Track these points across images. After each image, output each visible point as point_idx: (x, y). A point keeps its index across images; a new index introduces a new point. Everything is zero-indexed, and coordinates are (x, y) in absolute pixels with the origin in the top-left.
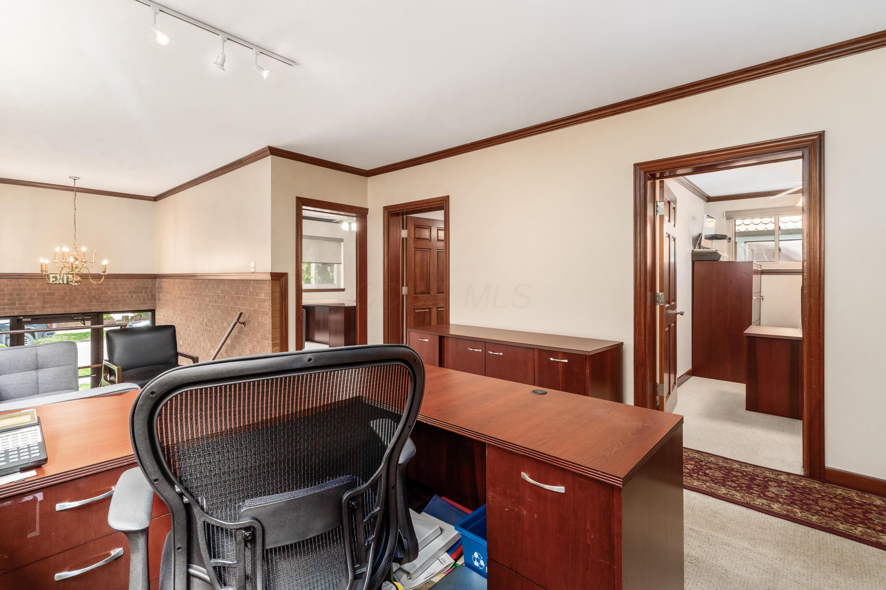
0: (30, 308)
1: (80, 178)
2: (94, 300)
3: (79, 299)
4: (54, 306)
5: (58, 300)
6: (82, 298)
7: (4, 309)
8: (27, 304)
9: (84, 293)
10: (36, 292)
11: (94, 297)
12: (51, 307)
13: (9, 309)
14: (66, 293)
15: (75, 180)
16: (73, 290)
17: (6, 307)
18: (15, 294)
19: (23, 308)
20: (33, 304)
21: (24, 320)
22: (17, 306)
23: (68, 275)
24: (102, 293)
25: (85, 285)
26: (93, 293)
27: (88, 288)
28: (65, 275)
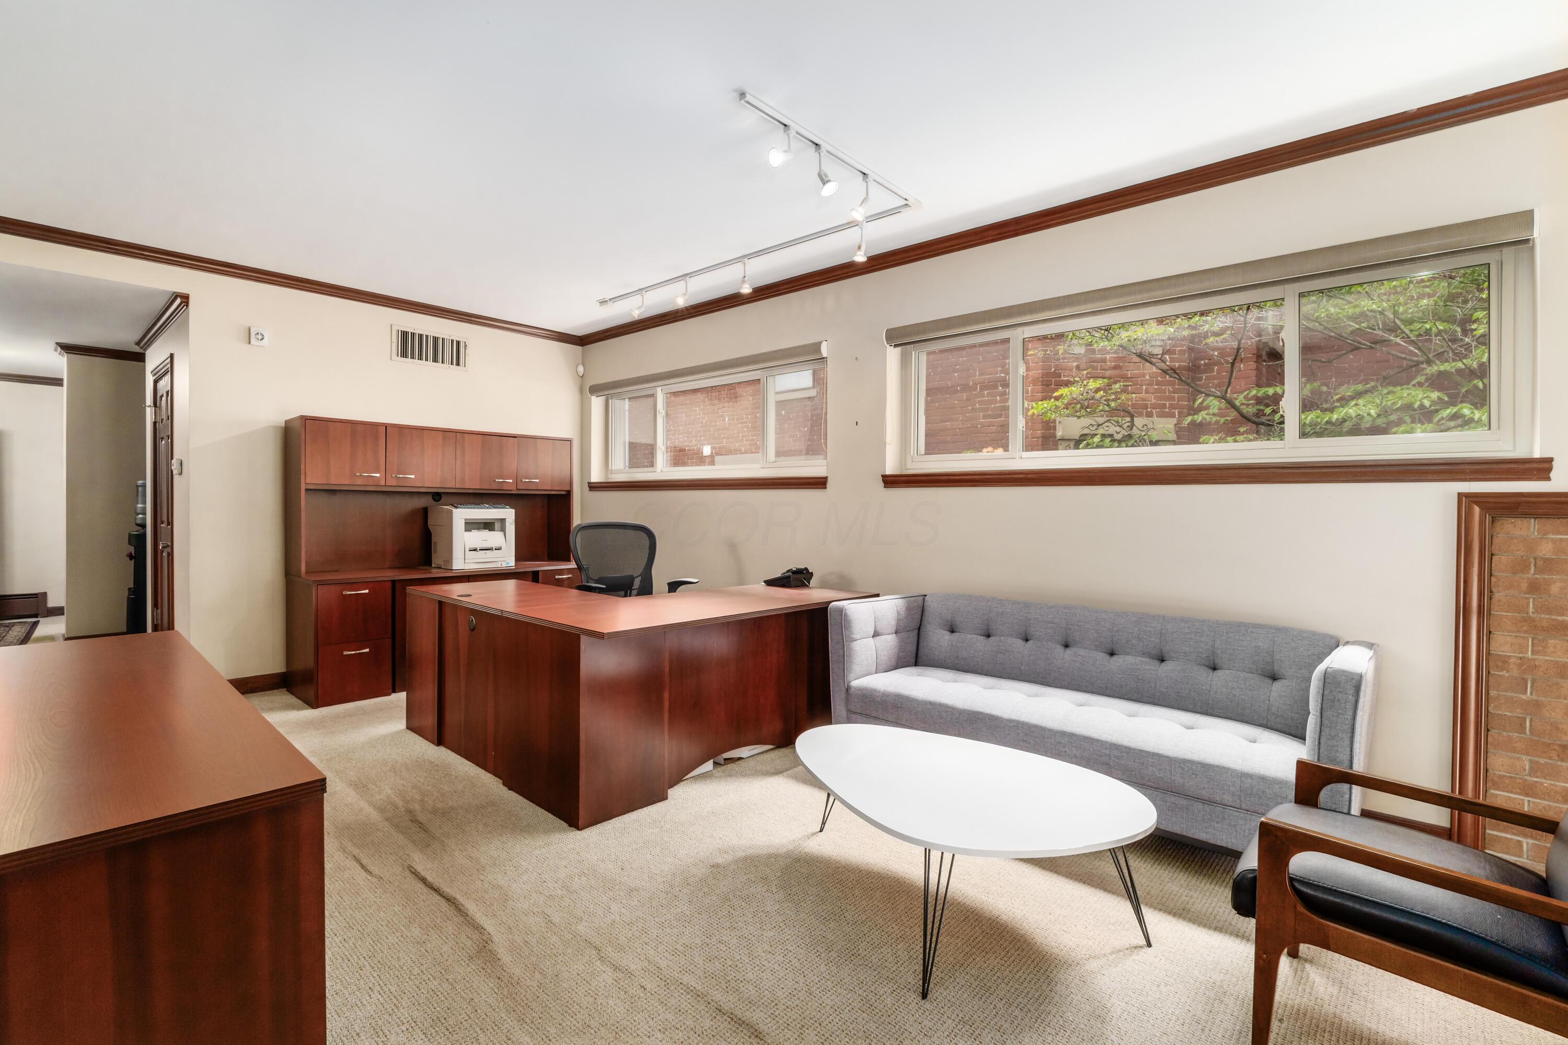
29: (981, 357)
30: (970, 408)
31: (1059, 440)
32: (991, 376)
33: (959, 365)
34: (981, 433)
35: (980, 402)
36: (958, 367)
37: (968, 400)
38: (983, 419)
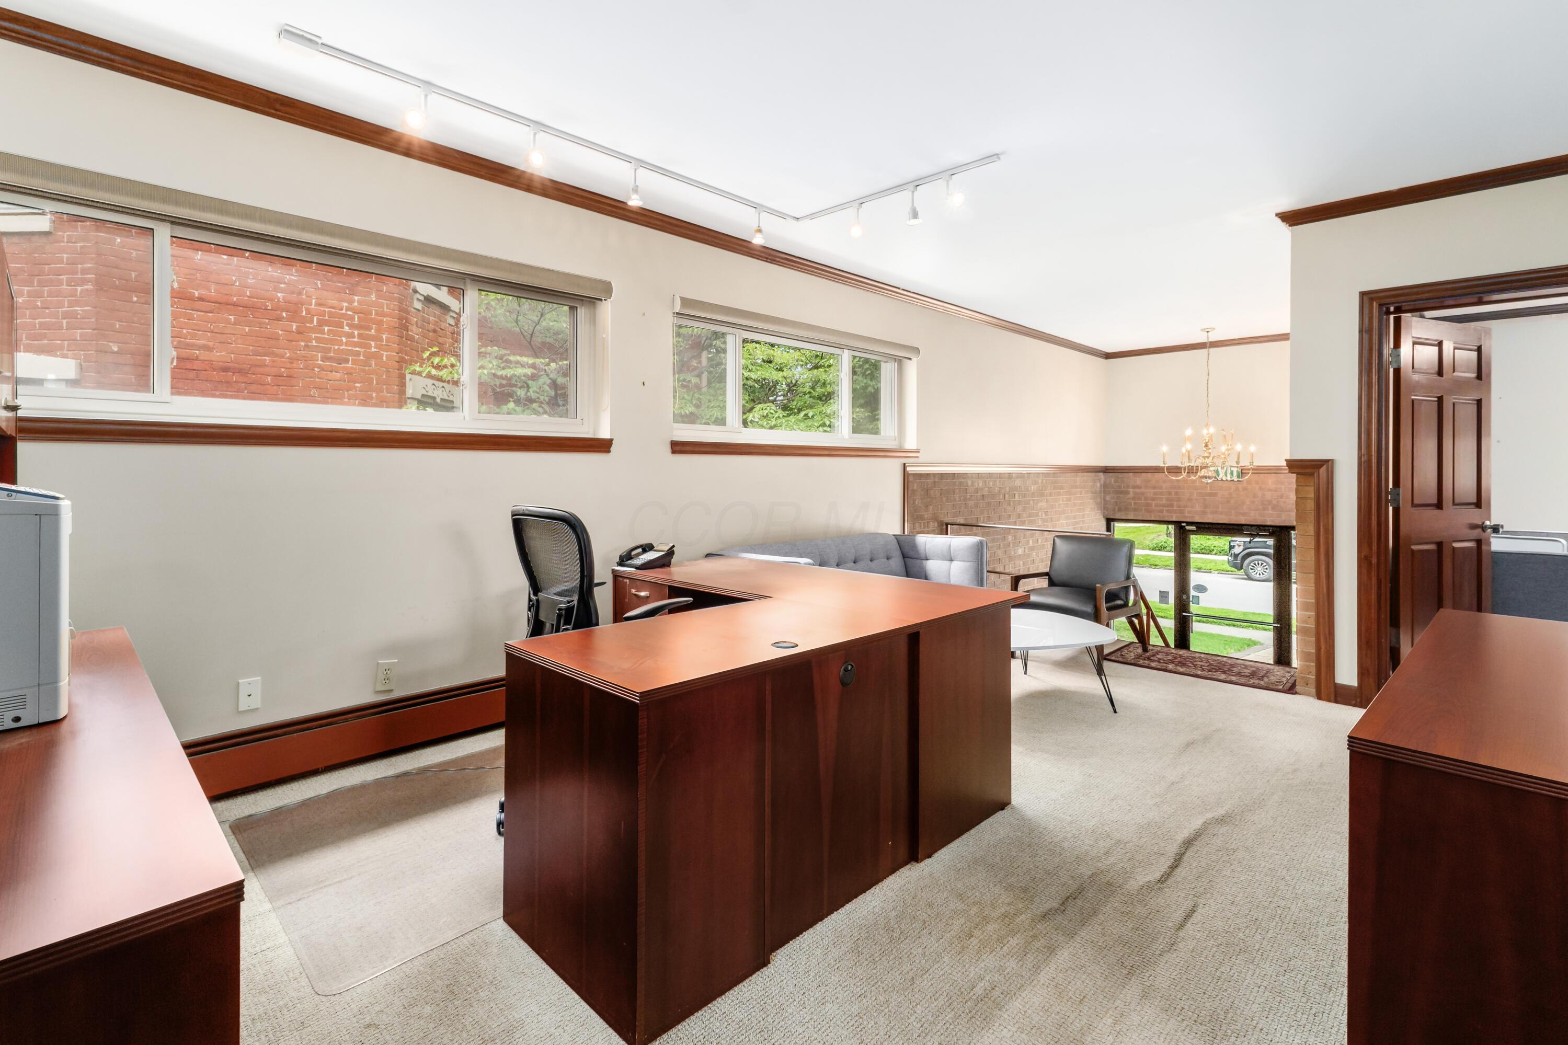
0: (1189, 512)
1: (1214, 329)
2: (1270, 507)
3: (1248, 503)
4: (1216, 512)
5: (1221, 503)
6: (1253, 502)
7: (1162, 511)
8: (1185, 507)
9: (1255, 496)
10: (1195, 491)
11: (1270, 502)
12: (1212, 513)
13: (1168, 511)
14: (1230, 494)
15: (1208, 332)
16: (1241, 490)
17: (1165, 509)
18: (1173, 493)
19: (1182, 512)
20: (1192, 507)
21: (1188, 528)
22: (1175, 508)
23: (1232, 469)
24: (1282, 497)
25: (1257, 483)
26: (1269, 495)
27: (1260, 488)
28: (1229, 468)
29: (319, 282)
30: (303, 344)
31: (409, 398)
32: (333, 310)
33: (285, 283)
34: (319, 378)
35: (317, 339)
36: (283, 286)
37: (299, 333)
38: (321, 361)
